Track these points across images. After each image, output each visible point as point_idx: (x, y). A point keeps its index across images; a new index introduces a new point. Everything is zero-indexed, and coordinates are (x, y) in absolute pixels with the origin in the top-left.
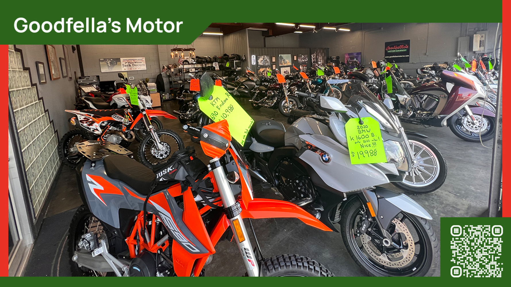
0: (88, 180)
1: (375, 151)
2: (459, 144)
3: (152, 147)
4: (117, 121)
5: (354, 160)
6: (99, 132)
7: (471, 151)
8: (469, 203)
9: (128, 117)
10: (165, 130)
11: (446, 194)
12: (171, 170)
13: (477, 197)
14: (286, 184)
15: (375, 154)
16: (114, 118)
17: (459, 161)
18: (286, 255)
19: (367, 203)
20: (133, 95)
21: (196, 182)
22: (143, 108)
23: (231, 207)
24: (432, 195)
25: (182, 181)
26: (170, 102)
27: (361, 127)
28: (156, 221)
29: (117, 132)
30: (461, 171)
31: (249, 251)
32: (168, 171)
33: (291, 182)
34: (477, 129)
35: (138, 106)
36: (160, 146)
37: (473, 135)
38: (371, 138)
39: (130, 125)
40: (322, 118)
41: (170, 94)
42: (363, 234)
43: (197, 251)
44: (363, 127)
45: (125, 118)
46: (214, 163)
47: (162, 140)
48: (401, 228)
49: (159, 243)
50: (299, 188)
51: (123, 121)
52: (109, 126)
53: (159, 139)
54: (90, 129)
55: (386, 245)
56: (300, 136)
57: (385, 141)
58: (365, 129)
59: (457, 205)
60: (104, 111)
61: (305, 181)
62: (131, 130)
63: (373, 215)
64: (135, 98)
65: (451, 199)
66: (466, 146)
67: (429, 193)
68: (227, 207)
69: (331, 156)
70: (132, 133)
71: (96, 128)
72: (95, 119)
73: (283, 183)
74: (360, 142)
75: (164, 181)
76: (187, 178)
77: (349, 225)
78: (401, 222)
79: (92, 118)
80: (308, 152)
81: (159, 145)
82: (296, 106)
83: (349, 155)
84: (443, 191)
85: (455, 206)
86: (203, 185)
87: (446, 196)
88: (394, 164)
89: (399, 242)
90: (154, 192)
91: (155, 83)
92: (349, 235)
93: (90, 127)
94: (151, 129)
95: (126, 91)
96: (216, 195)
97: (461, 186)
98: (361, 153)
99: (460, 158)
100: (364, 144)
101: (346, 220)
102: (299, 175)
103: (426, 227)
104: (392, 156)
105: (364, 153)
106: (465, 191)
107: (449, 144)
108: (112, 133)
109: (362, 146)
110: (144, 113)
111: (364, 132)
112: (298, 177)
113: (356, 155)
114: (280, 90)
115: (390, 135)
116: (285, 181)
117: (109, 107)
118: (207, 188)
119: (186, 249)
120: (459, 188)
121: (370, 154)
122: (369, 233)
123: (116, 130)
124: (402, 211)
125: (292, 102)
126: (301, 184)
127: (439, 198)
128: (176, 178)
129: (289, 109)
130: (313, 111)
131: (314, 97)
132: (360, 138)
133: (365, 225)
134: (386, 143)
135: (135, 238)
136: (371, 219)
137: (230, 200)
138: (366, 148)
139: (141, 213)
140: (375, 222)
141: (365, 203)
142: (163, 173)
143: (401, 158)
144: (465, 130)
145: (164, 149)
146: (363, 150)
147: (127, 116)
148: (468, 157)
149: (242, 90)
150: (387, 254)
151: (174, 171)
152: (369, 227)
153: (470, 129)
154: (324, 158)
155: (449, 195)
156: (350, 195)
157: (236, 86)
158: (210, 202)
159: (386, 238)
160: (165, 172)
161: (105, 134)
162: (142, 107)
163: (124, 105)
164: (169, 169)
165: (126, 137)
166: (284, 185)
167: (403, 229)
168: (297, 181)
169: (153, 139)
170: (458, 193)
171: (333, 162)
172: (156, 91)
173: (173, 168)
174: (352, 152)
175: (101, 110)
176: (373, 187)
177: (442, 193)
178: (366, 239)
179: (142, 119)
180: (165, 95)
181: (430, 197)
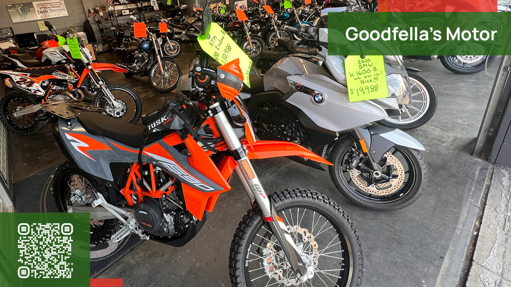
0: (68, 139)
1: (376, 87)
2: (448, 78)
3: (106, 106)
4: (61, 79)
5: (352, 97)
6: (42, 93)
7: (461, 84)
8: (455, 135)
9: (73, 73)
10: (117, 86)
11: (432, 129)
12: (165, 120)
13: (463, 129)
14: (269, 130)
15: (376, 89)
16: (56, 75)
17: (448, 95)
18: (289, 189)
19: (360, 140)
20: (73, 46)
21: (194, 129)
22: (88, 62)
23: (236, 150)
24: (417, 130)
25: (179, 130)
26: (105, 54)
27: (363, 62)
28: (154, 170)
29: (62, 92)
30: (449, 105)
31: (259, 186)
32: (162, 121)
33: (275, 128)
34: (472, 60)
35: (80, 60)
36: (116, 103)
37: (465, 66)
38: (373, 73)
39: (77, 82)
40: (309, 57)
41: (103, 44)
42: (353, 169)
43: (212, 189)
44: (365, 61)
45: (70, 75)
46: (215, 108)
47: (116, 97)
48: (392, 160)
49: (163, 189)
50: (285, 133)
51: (67, 78)
52: (52, 86)
53: (112, 96)
54: (30, 90)
55: (376, 176)
56: (288, 78)
57: (387, 75)
58: (367, 63)
59: (442, 138)
60: (41, 68)
61: (292, 125)
62: (78, 88)
63: (366, 150)
64: (76, 50)
65: (438, 133)
66: (456, 80)
67: (414, 129)
68: (234, 149)
69: (326, 96)
70: (79, 91)
71: (37, 89)
72: (34, 79)
73: (264, 129)
74: (360, 78)
75: (157, 132)
76: (185, 126)
77: (337, 163)
78: (393, 155)
79: (30, 77)
80: (298, 94)
81: (114, 102)
82: (261, 48)
83: (348, 93)
84: (428, 127)
85: (440, 139)
86: (201, 132)
87: (432, 131)
88: (395, 98)
89: (388, 173)
90: (147, 143)
91: (84, 32)
92: (337, 171)
93: (30, 88)
94: (101, 85)
95: (59, 43)
96: (218, 140)
97: (448, 120)
98: (361, 89)
99: (449, 92)
100: (365, 80)
101: (336, 158)
102: (285, 119)
103: (419, 157)
104: (393, 91)
105: (364, 89)
106: (451, 124)
107: (437, 79)
108: (57, 93)
109: (362, 82)
110: (90, 67)
111: (365, 67)
112: (283, 122)
113: (355, 92)
114: (240, 30)
115: (393, 68)
116: (267, 127)
117: (41, 64)
118: (206, 134)
119: (198, 190)
120: (446, 122)
121: (370, 90)
122: (358, 168)
123: (62, 90)
124: (396, 145)
125: (256, 43)
126: (287, 128)
127: (424, 133)
128: (171, 128)
129: (252, 52)
130: (287, 51)
131: (304, 31)
132: (360, 74)
133: (355, 161)
134: (388, 77)
135: (131, 188)
136: (362, 155)
137: (235, 144)
138: (367, 84)
139: (135, 165)
140: (367, 157)
141: (357, 140)
142: (156, 124)
143: (402, 93)
144: (457, 61)
145: (120, 106)
146: (363, 86)
147: (71, 72)
148: (457, 90)
149: (191, 33)
150: (375, 185)
151: (169, 120)
152: (360, 162)
153: (464, 60)
154: (317, 99)
155: (435, 130)
156: (342, 134)
157: (184, 29)
158: (212, 147)
159: (377, 170)
160: (158, 122)
161: (49, 95)
162: (86, 61)
163: (60, 60)
164: (163, 119)
165: (75, 96)
166: (266, 131)
167: (394, 161)
168: (283, 126)
169: (106, 97)
170: (445, 127)
171: (326, 101)
172: (87, 41)
173: (168, 118)
174: (351, 90)
175: (38, 68)
176: (369, 124)
177: (427, 128)
178: (355, 174)
179: (88, 75)
180: (97, 46)
181: (415, 133)
